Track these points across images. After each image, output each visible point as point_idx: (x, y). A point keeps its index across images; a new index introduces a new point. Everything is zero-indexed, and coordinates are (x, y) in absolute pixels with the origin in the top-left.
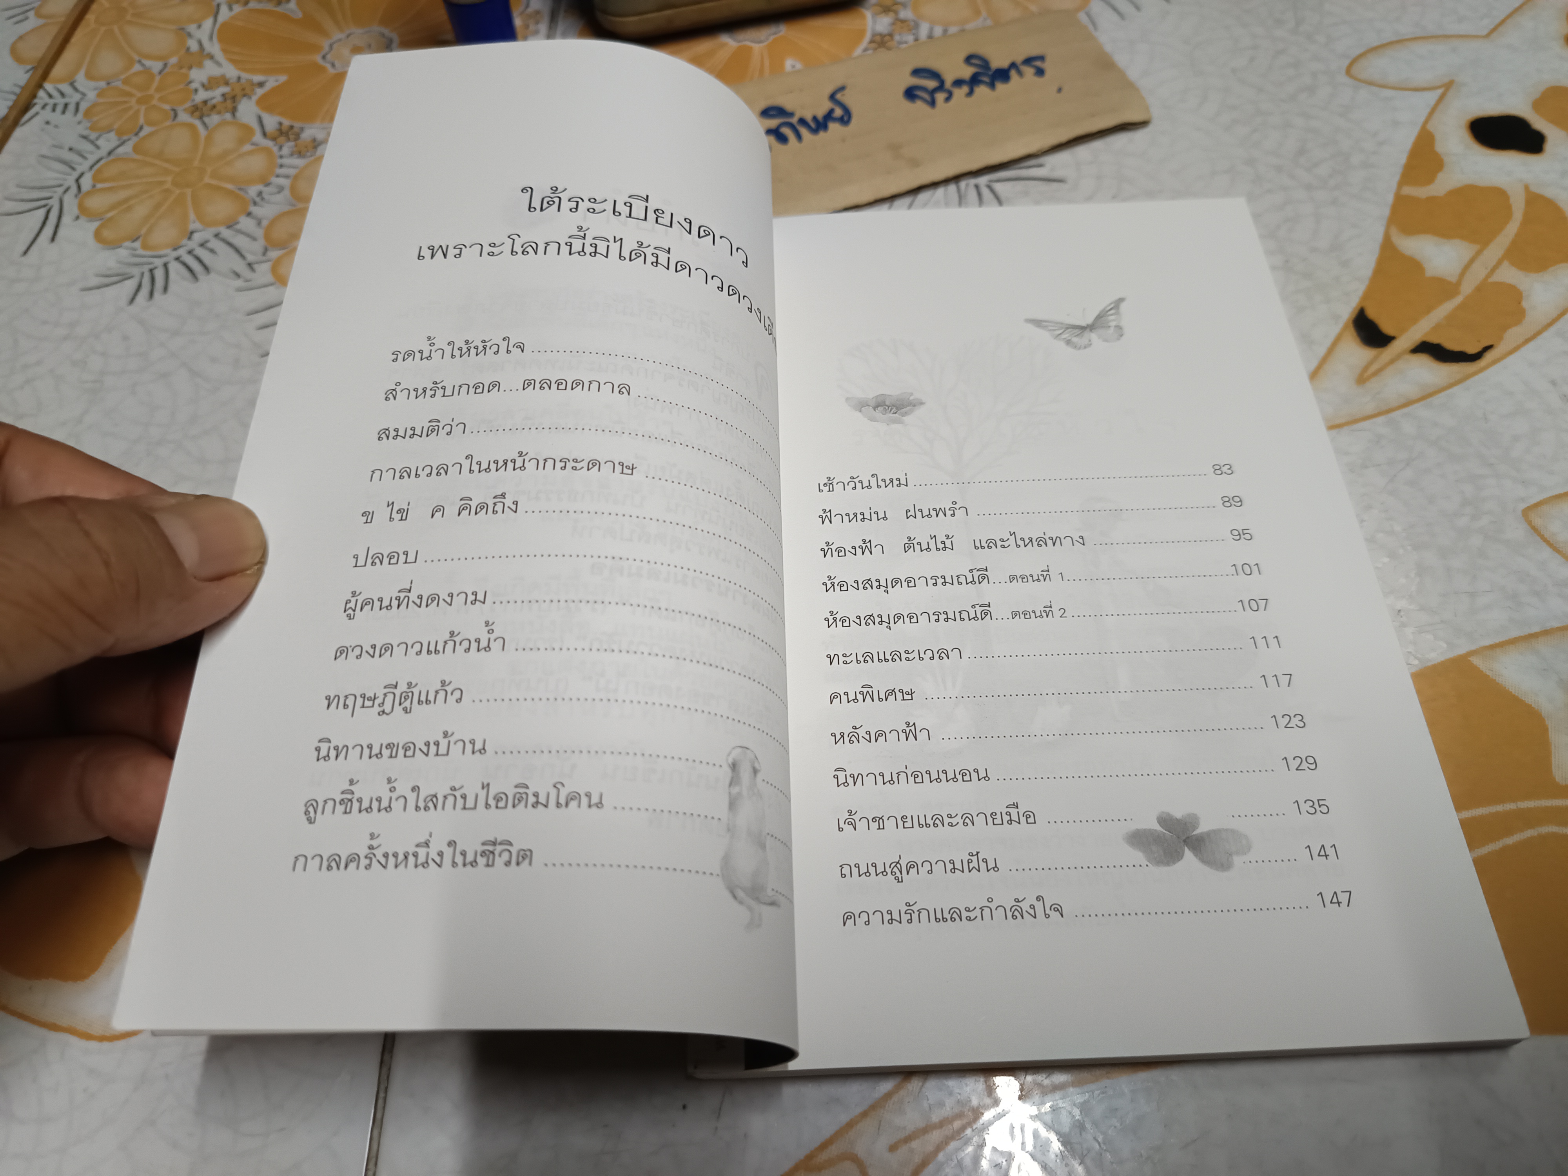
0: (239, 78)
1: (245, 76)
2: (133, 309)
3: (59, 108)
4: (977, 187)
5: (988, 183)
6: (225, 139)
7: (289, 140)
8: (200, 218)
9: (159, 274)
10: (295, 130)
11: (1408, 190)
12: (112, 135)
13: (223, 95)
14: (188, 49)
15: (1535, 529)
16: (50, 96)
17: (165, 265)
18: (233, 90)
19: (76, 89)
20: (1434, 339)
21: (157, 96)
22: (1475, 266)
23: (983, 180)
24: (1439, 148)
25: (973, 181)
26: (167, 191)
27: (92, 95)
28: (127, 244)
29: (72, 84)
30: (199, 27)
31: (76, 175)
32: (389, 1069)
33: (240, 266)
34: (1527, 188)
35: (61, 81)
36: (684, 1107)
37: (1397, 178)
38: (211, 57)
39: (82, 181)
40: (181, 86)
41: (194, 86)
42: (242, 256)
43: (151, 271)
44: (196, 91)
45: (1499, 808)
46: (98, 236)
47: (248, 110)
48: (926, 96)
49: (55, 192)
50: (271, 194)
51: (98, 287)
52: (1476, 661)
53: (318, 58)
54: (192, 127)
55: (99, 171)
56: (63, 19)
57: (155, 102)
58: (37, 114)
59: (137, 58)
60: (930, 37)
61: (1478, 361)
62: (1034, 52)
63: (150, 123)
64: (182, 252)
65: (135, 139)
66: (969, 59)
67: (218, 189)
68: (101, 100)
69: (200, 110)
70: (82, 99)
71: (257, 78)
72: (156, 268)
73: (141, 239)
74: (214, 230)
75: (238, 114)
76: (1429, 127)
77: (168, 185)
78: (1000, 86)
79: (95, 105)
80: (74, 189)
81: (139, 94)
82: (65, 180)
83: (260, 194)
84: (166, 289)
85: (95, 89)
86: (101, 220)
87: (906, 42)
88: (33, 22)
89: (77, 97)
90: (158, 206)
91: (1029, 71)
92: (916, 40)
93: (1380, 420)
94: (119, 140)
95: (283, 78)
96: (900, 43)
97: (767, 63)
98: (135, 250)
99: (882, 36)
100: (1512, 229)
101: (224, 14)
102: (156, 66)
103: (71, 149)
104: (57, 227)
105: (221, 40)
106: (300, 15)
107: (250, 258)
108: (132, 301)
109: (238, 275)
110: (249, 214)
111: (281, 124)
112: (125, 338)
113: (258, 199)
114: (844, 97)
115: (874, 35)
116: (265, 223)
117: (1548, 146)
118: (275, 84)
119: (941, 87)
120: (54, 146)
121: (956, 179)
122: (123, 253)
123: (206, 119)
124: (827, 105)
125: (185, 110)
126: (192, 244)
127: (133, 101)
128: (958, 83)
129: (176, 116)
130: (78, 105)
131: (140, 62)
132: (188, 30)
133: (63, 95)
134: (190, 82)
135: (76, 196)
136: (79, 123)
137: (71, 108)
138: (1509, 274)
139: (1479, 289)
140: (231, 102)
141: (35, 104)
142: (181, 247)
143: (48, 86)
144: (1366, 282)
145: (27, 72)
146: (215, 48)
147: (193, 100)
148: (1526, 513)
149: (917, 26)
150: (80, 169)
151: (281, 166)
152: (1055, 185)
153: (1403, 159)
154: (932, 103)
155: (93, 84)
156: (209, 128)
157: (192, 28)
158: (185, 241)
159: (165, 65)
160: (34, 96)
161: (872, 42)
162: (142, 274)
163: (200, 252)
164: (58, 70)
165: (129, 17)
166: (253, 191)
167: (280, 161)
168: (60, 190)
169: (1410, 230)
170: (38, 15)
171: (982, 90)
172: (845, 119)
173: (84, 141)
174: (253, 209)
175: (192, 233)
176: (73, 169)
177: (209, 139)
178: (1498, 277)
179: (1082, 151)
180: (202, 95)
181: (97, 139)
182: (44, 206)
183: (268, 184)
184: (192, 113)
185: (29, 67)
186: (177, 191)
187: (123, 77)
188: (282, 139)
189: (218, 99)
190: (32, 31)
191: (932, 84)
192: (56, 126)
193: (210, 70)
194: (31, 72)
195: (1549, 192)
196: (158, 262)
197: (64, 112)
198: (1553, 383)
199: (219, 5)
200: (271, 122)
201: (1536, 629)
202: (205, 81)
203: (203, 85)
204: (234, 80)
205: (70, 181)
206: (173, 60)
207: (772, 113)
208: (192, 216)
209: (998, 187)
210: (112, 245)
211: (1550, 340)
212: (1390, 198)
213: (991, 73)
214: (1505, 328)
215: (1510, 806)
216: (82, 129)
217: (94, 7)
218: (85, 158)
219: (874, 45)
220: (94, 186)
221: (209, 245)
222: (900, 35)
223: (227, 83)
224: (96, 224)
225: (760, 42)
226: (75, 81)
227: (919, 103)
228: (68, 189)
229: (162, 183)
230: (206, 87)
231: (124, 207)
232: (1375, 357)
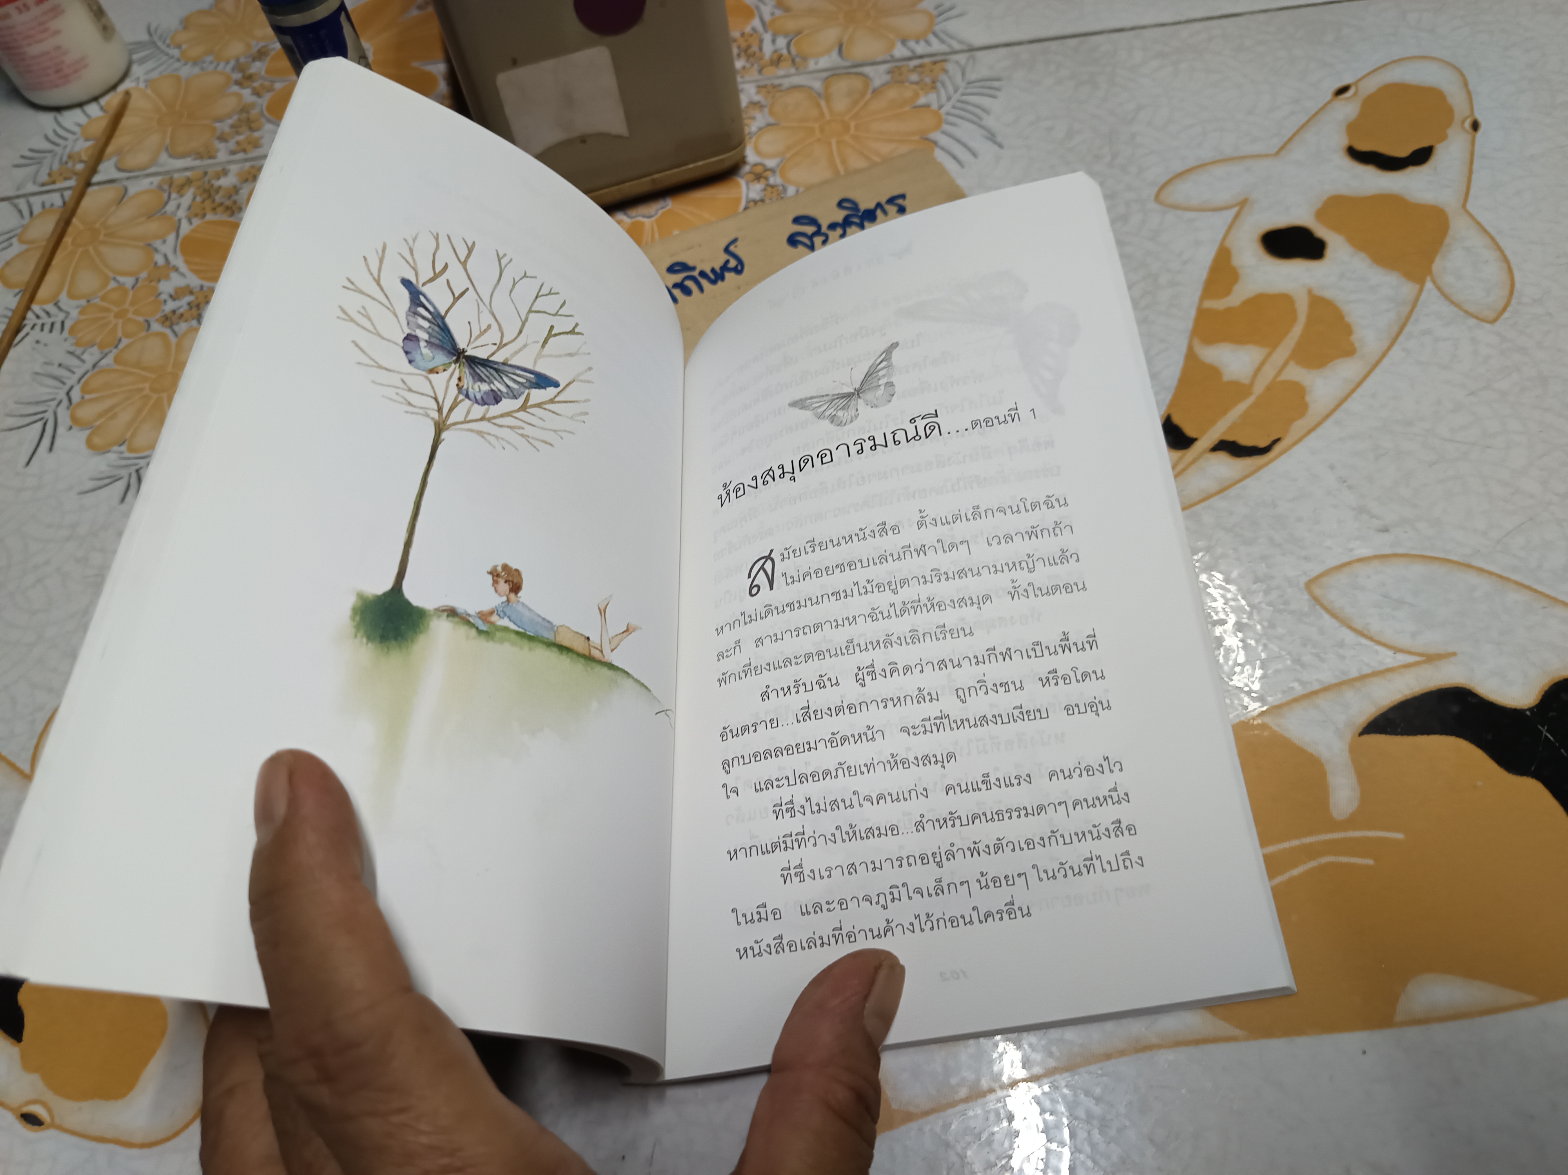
0: (202, 287)
1: (207, 284)
2: (125, 507)
3: (47, 328)
11: (1208, 304)
12: (95, 349)
13: (189, 304)
14: (156, 263)
16: (38, 317)
18: (197, 298)
19: (60, 309)
20: (1230, 438)
21: (131, 309)
22: (1266, 368)
24: (1235, 262)
26: (147, 397)
27: (74, 313)
28: (116, 448)
29: (56, 304)
30: (164, 242)
31: (66, 388)
34: (1310, 292)
35: (46, 302)
37: (1198, 294)
38: (176, 269)
39: (72, 394)
40: (152, 298)
41: (163, 297)
43: (137, 471)
44: (165, 301)
45: (1286, 845)
46: (90, 444)
48: (806, 241)
49: (49, 406)
51: (92, 491)
52: (1266, 720)
54: (164, 336)
55: (86, 383)
56: (44, 243)
57: (130, 315)
58: (27, 334)
59: (111, 275)
61: (1269, 453)
62: (896, 192)
63: (127, 335)
65: (115, 351)
66: (840, 204)
68: (83, 317)
69: (169, 320)
70: (66, 318)
72: (141, 468)
73: (126, 443)
75: (203, 321)
76: (1227, 243)
77: (147, 392)
78: (868, 226)
79: (78, 322)
80: (65, 402)
81: (116, 309)
82: (57, 394)
85: (77, 307)
86: (92, 427)
88: (17, 248)
89: (61, 316)
90: (140, 412)
91: (892, 209)
94: (102, 353)
97: (657, 234)
98: (122, 453)
99: (756, 201)
100: (1297, 331)
101: (185, 228)
102: (128, 281)
104: (54, 437)
105: (184, 253)
108: (123, 500)
112: (120, 535)
114: (737, 249)
115: (748, 202)
117: (1329, 252)
119: (818, 232)
120: (46, 363)
122: (112, 457)
123: (176, 328)
124: (723, 257)
125: (157, 320)
127: (112, 315)
128: (833, 226)
129: (149, 326)
130: (63, 323)
131: (114, 279)
132: (154, 246)
133: (48, 314)
134: (160, 294)
135: (68, 408)
136: (66, 340)
137: (58, 326)
138: (1295, 373)
139: (1268, 389)
140: (196, 310)
141: (25, 325)
143: (35, 307)
144: (1172, 391)
145: (16, 295)
146: (178, 261)
147: (164, 310)
148: (1308, 585)
149: (785, 190)
150: (69, 383)
153: (1204, 274)
154: (812, 247)
155: (75, 303)
156: (179, 335)
157: (158, 244)
159: (137, 280)
160: (24, 318)
162: (130, 475)
164: (43, 292)
165: (101, 238)
168: (54, 403)
169: (1210, 340)
170: (21, 241)
172: (739, 268)
173: (70, 356)
176: (64, 383)
177: (179, 345)
178: (1284, 377)
180: (171, 305)
181: (83, 353)
182: (42, 419)
184: (163, 323)
185: (17, 290)
186: (155, 396)
187: (101, 294)
189: (185, 308)
190: (18, 256)
191: (810, 229)
192: (46, 345)
193: (175, 281)
194: (20, 295)
195: (1328, 294)
197: (51, 331)
198: (1332, 467)
199: (180, 220)
202: (173, 293)
203: (171, 296)
204: (198, 289)
205: (62, 395)
206: (143, 275)
207: (676, 269)
210: (102, 450)
212: (1193, 313)
213: (860, 214)
214: (1291, 422)
216: (68, 346)
217: (71, 229)
218: (73, 372)
220: (83, 398)
222: (771, 199)
223: (191, 293)
224: (88, 432)
225: (650, 217)
226: (59, 301)
227: (801, 248)
228: (60, 402)
229: (141, 390)
230: (173, 298)
231: (110, 414)
232: (1181, 459)
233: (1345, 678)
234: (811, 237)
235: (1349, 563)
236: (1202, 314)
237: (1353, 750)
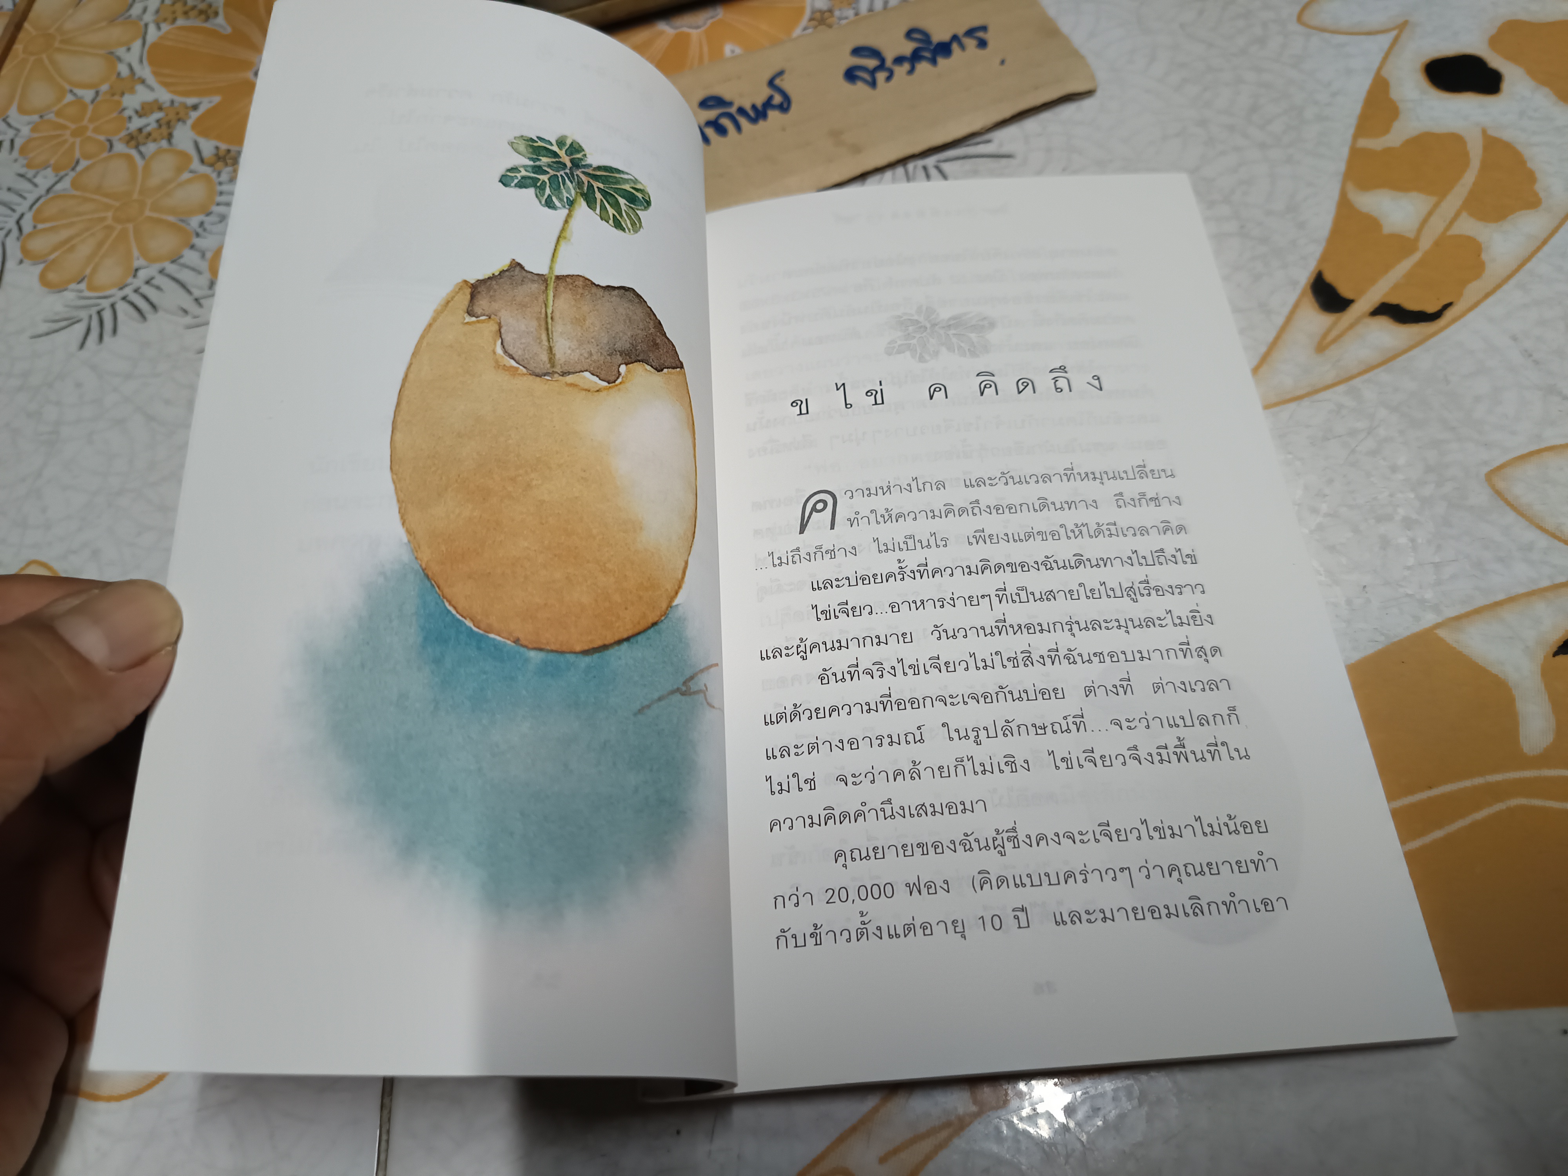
0: (172, 102)
1: (178, 99)
2: (84, 354)
4: (925, 168)
5: (936, 164)
6: (163, 167)
7: (226, 165)
8: (144, 254)
9: (107, 316)
10: (233, 154)
11: (1363, 143)
12: (49, 172)
13: (158, 121)
14: (119, 74)
15: (1499, 493)
17: (113, 306)
18: (167, 115)
19: (9, 125)
20: (1393, 300)
21: (91, 126)
22: (1434, 219)
23: (930, 161)
24: (1394, 94)
25: (920, 163)
26: (109, 228)
27: (25, 131)
28: (73, 286)
29: (5, 120)
30: (129, 49)
31: (16, 216)
32: (390, 1112)
33: (186, 302)
34: (1484, 132)
36: (678, 1132)
37: (1351, 131)
38: (143, 81)
39: (22, 222)
40: (114, 115)
41: (127, 113)
42: (189, 292)
43: (99, 313)
44: (130, 118)
45: (1467, 783)
46: (43, 280)
47: (184, 136)
48: (866, 76)
50: (213, 224)
51: (47, 334)
52: (1442, 633)
53: (250, 75)
54: (129, 157)
55: (38, 211)
57: (89, 133)
59: (67, 87)
60: (871, 10)
61: (1437, 321)
62: (976, 23)
63: (87, 157)
64: (128, 291)
65: (72, 174)
66: (910, 34)
67: (159, 221)
68: (36, 135)
69: (135, 139)
70: (16, 135)
71: (191, 101)
72: (103, 310)
73: (86, 279)
74: (157, 266)
75: (174, 141)
76: (1384, 73)
77: (109, 222)
78: (941, 61)
79: (30, 140)
80: (15, 232)
81: (73, 126)
82: (6, 222)
83: (202, 224)
84: (115, 331)
85: (29, 123)
86: (45, 262)
87: (846, 18)
89: (11, 133)
90: (100, 245)
91: (970, 43)
92: (857, 14)
93: (1341, 388)
94: (56, 176)
95: (217, 99)
96: (840, 19)
97: (705, 49)
98: (81, 291)
99: (822, 12)
100: (1469, 178)
101: (153, 34)
102: (88, 95)
103: (9, 189)
105: (151, 63)
106: (229, 30)
107: (197, 293)
108: (82, 345)
109: (185, 312)
110: (192, 247)
111: (217, 148)
112: (79, 385)
113: (200, 230)
114: (784, 83)
115: (813, 12)
116: (209, 255)
117: (1505, 86)
118: (209, 106)
119: (882, 67)
121: (903, 161)
122: (69, 296)
123: (142, 149)
124: (766, 92)
125: (120, 139)
126: (138, 282)
127: (68, 132)
128: (899, 60)
129: (111, 146)
130: (12, 141)
131: (71, 91)
132: (118, 54)
134: (124, 109)
135: (18, 239)
136: (16, 161)
137: (6, 145)
138: (1467, 226)
139: (1437, 244)
140: (166, 129)
142: (126, 286)
144: (1324, 244)
146: (145, 72)
147: (128, 129)
148: (1490, 476)
150: (20, 210)
151: (221, 193)
152: (1004, 161)
153: (1357, 108)
154: (873, 84)
155: (27, 118)
156: (146, 158)
157: (121, 52)
158: (130, 280)
159: (97, 93)
161: (811, 19)
162: (90, 317)
163: (147, 290)
165: (57, 44)
166: (194, 222)
167: (220, 188)
168: (2, 233)
169: (1367, 184)
171: (923, 67)
172: (785, 106)
173: (21, 179)
174: (197, 241)
175: (137, 270)
176: (13, 210)
177: (146, 168)
178: (1455, 230)
179: (1030, 124)
180: (136, 123)
181: (35, 176)
183: (209, 214)
184: (128, 143)
186: (119, 227)
187: (55, 109)
188: (220, 165)
189: (154, 125)
191: (872, 63)
193: (142, 95)
195: (1506, 135)
196: (106, 303)
198: (1514, 338)
199: (146, 25)
200: (208, 147)
201: (1501, 597)
202: (138, 108)
203: (137, 112)
204: (168, 104)
205: (11, 224)
206: (104, 88)
207: (710, 103)
208: (136, 253)
209: (946, 167)
210: (58, 288)
211: (1511, 294)
212: (1345, 152)
213: (932, 47)
214: (1464, 283)
215: (1478, 781)
216: (18, 168)
217: (21, 36)
218: (24, 198)
219: (814, 23)
220: (35, 227)
221: (154, 282)
222: (840, 10)
223: (160, 109)
224: (41, 267)
225: (697, 27)
226: (7, 117)
227: (860, 85)
228: (9, 232)
229: (103, 219)
230: (140, 114)
231: (68, 246)
232: (1335, 324)
233: (1534, 587)
234: (873, 72)
235: (1539, 452)
236: (1356, 155)
237: (1546, 673)
